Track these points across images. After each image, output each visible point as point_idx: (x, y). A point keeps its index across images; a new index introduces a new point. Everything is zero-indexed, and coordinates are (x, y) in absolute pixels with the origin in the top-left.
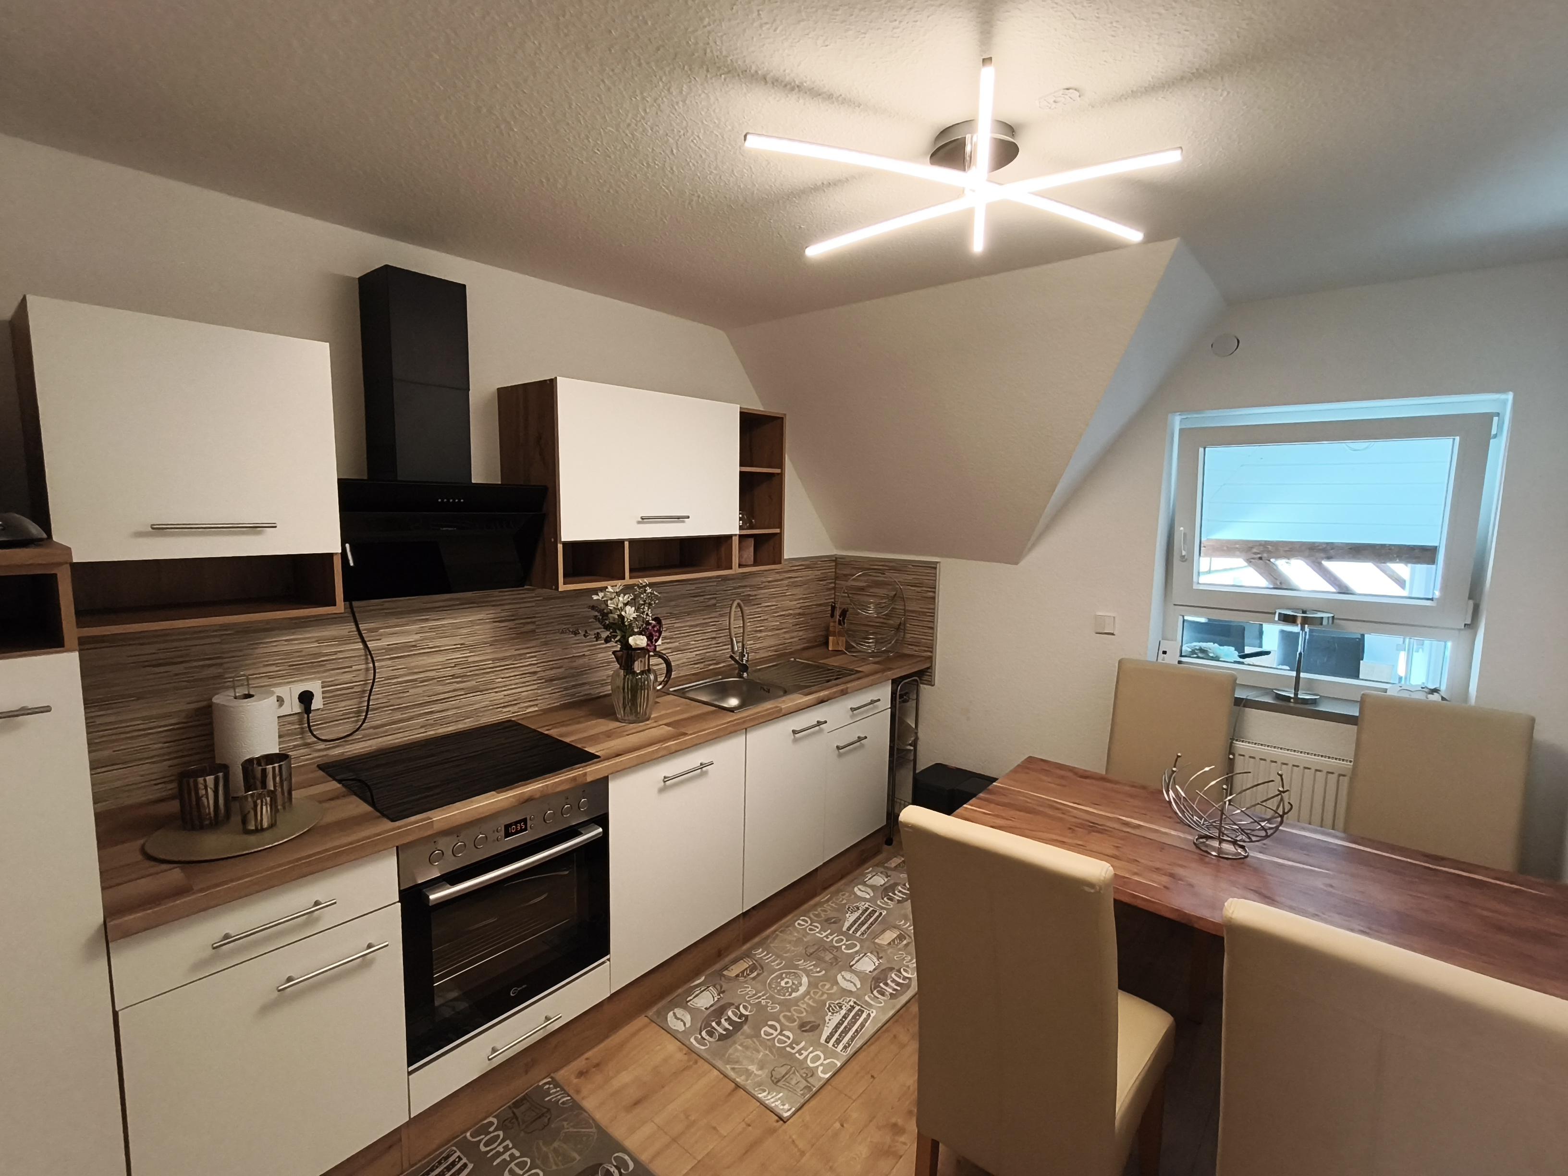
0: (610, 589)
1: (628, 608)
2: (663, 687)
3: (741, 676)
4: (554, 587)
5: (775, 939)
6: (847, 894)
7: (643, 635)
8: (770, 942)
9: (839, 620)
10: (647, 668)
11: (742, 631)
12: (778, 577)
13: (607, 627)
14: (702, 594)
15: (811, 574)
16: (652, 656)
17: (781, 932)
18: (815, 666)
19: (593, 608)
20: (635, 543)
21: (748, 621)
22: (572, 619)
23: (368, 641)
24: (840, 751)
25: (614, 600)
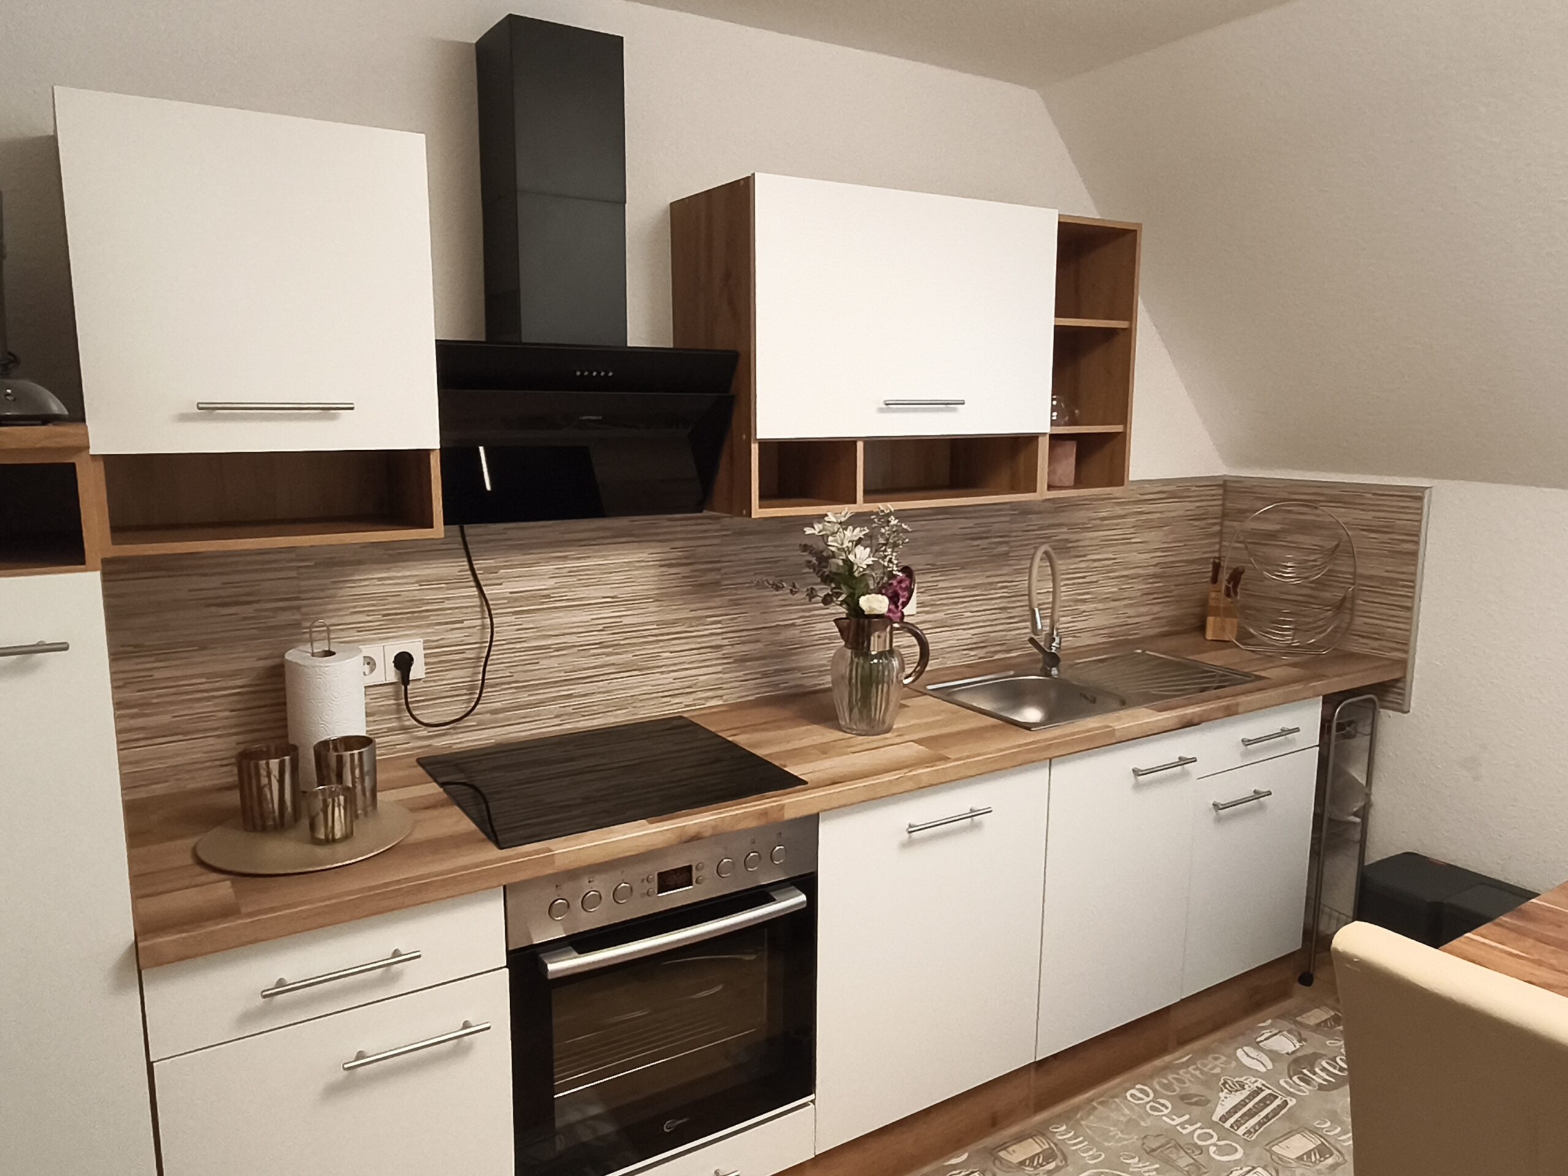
0: (831, 517)
1: (859, 550)
2: (914, 681)
3: (1048, 674)
4: (744, 512)
5: (1089, 1114)
6: (1223, 1058)
7: (883, 594)
8: (1082, 1119)
9: (1228, 588)
10: (888, 648)
11: (1051, 600)
12: (1119, 511)
13: (826, 579)
14: (984, 535)
15: (1177, 508)
16: (898, 629)
17: (1101, 1103)
18: (1179, 663)
19: (805, 548)
20: (874, 444)
21: (1062, 584)
22: (776, 567)
23: (485, 585)
24: (1220, 811)
25: (837, 535)
